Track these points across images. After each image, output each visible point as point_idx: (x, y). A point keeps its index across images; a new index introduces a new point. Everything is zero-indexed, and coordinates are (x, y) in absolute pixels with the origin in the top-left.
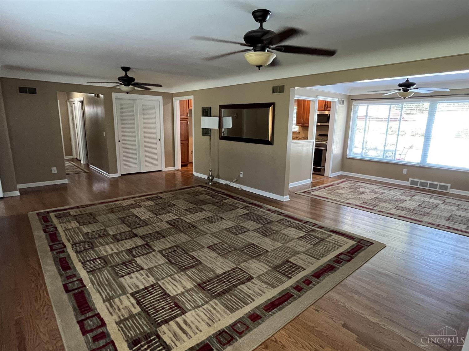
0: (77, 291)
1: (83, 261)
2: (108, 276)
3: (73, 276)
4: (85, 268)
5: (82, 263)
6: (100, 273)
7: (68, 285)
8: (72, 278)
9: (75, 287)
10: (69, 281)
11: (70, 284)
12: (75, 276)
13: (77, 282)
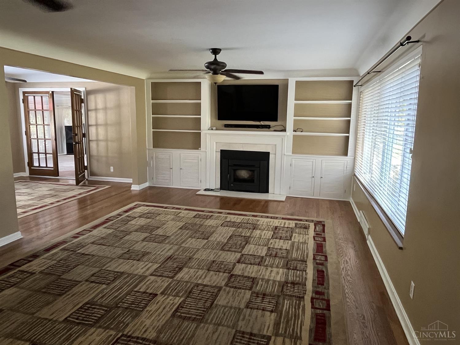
0: (320, 254)
1: (304, 272)
2: (295, 253)
3: (318, 264)
4: (306, 266)
5: (306, 271)
6: (298, 257)
7: (324, 260)
8: (319, 263)
9: (320, 256)
10: (322, 262)
11: (323, 259)
12: (317, 264)
13: (317, 259)
